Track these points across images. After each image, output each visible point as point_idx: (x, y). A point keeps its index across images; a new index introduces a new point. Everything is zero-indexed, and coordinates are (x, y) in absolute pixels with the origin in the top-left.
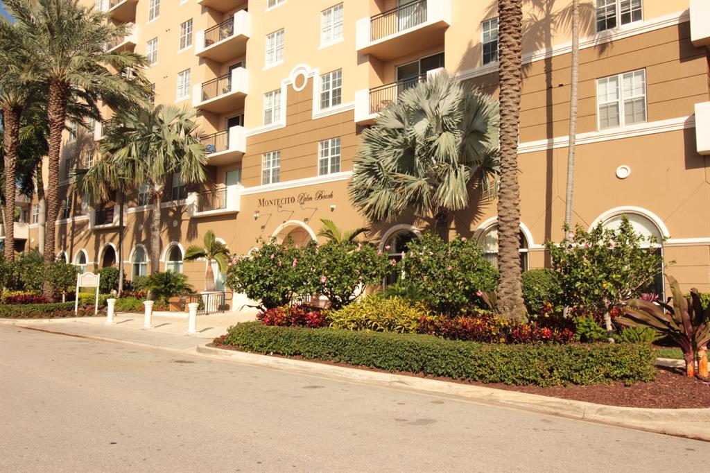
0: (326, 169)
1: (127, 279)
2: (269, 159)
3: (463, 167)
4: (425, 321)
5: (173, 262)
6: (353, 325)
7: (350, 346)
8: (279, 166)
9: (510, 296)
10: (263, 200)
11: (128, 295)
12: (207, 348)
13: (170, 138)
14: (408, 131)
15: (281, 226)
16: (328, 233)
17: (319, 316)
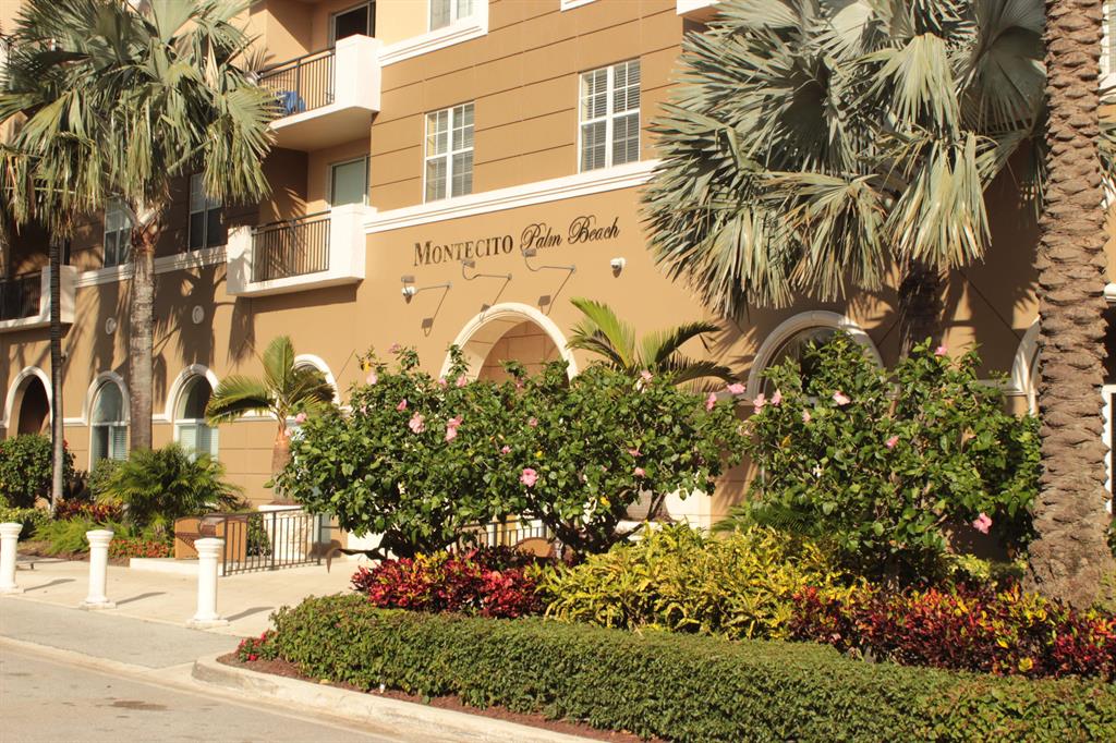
0: (601, 151)
1: (77, 466)
2: (444, 127)
3: (972, 138)
4: (813, 603)
5: (193, 421)
6: (611, 611)
7: (587, 672)
8: (471, 149)
9: (1069, 529)
10: (428, 245)
11: (76, 511)
12: (221, 667)
13: (171, 75)
14: (814, 35)
15: (477, 318)
16: (596, 340)
17: (519, 583)
